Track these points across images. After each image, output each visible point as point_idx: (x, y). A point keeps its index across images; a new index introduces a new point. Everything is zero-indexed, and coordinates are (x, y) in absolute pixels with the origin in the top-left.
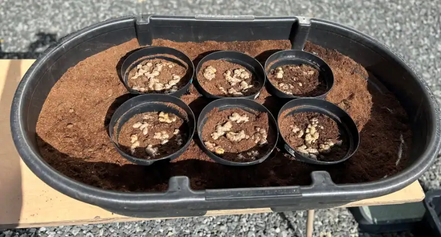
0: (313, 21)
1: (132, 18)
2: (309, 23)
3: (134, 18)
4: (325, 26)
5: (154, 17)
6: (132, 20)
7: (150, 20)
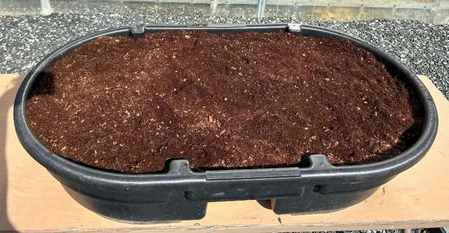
0: (303, 28)
1: (127, 29)
2: (299, 29)
3: (129, 28)
4: (315, 31)
5: (148, 27)
6: (127, 30)
7: (145, 29)
